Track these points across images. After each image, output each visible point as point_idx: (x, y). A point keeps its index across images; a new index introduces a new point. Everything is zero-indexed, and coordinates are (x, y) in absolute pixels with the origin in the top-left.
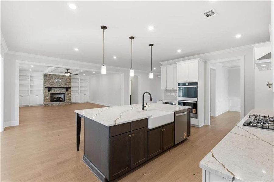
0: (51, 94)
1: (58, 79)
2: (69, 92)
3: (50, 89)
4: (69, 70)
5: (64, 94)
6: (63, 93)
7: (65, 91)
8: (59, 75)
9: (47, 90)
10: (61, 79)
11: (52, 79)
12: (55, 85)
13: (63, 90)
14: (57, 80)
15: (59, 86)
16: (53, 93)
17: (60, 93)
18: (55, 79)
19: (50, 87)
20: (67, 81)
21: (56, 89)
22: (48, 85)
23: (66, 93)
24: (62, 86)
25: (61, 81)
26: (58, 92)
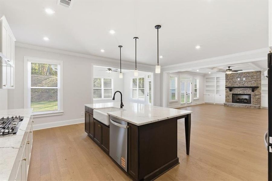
0: (233, 94)
1: (240, 77)
2: (256, 92)
3: (231, 89)
4: (230, 67)
5: (250, 95)
6: (248, 93)
7: (251, 91)
8: (242, 73)
9: (228, 90)
10: (244, 77)
11: (234, 78)
12: (237, 85)
13: (247, 90)
14: (239, 79)
15: (242, 86)
16: (234, 93)
17: (243, 93)
18: (237, 78)
19: (232, 86)
20: (254, 78)
21: (239, 89)
22: (230, 85)
23: (252, 93)
24: (246, 85)
25: (244, 79)
26: (241, 92)
